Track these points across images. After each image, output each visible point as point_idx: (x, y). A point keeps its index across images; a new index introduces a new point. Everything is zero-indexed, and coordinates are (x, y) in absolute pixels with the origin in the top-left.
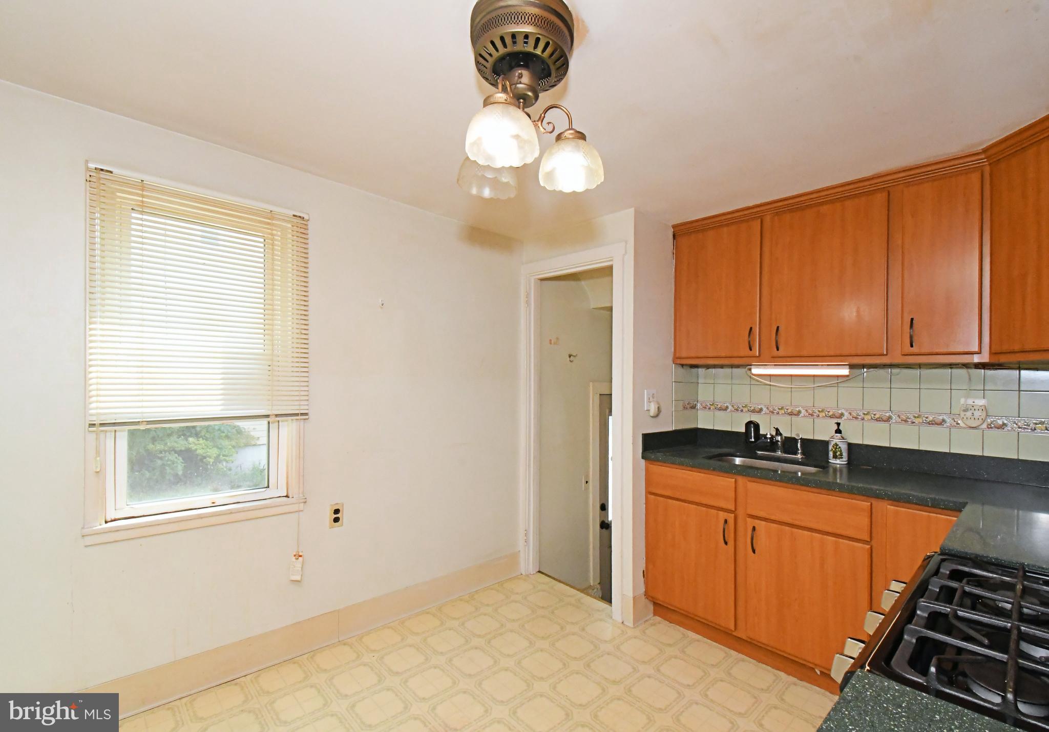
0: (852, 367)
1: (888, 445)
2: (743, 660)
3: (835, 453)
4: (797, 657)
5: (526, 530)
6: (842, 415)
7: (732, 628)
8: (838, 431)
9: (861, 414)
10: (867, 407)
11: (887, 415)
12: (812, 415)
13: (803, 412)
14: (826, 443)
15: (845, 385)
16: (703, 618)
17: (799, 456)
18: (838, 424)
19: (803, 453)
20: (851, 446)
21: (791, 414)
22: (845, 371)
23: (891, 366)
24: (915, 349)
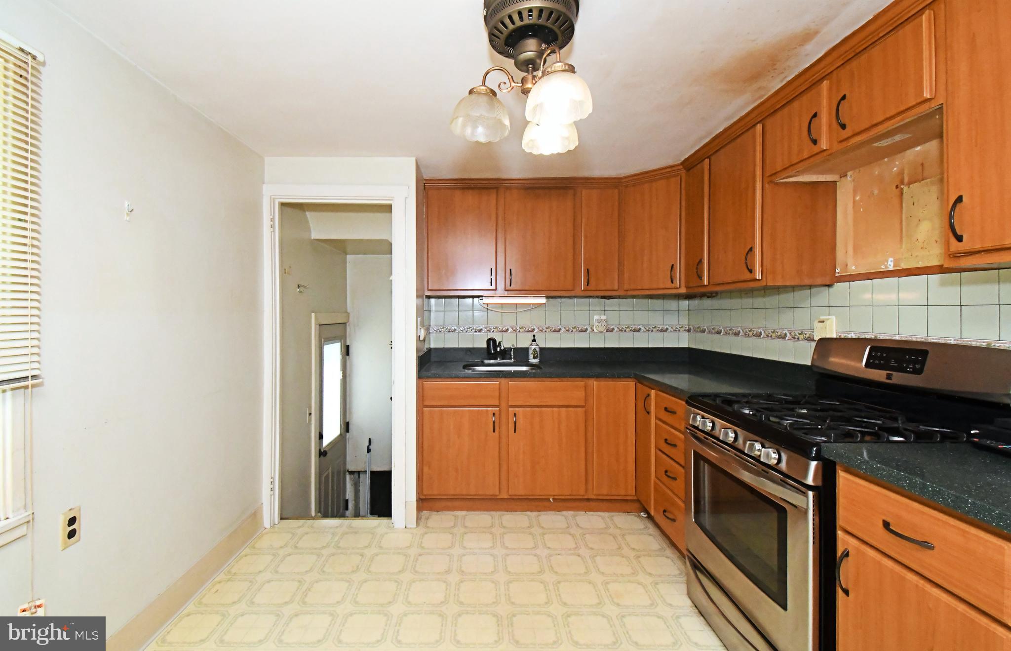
0: (548, 297)
1: (559, 347)
2: (503, 515)
3: (534, 355)
4: (541, 495)
5: (272, 478)
6: (533, 330)
7: (497, 493)
8: (534, 340)
9: (544, 328)
10: (548, 324)
11: (559, 328)
12: (516, 331)
13: (510, 330)
14: (527, 350)
15: (536, 310)
16: (475, 495)
17: (513, 360)
18: (534, 336)
19: (514, 358)
20: (541, 349)
21: (502, 331)
22: (543, 300)
23: (575, 297)
24: (589, 288)
